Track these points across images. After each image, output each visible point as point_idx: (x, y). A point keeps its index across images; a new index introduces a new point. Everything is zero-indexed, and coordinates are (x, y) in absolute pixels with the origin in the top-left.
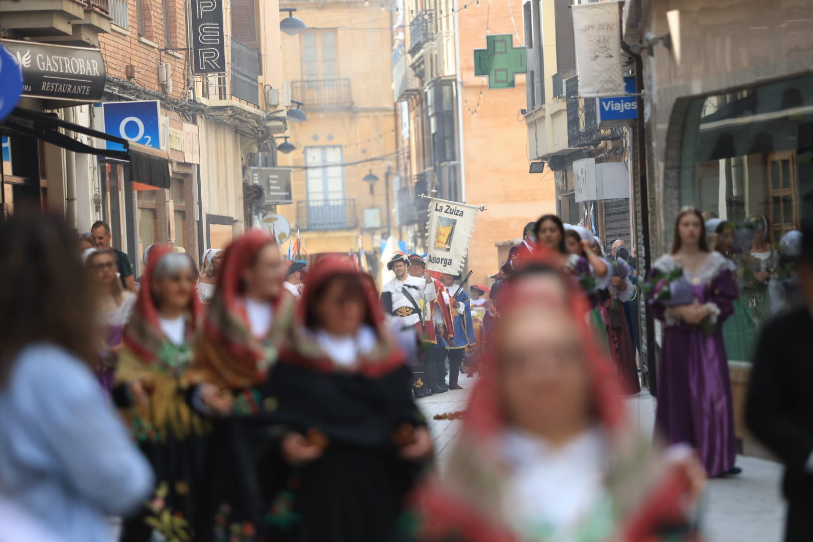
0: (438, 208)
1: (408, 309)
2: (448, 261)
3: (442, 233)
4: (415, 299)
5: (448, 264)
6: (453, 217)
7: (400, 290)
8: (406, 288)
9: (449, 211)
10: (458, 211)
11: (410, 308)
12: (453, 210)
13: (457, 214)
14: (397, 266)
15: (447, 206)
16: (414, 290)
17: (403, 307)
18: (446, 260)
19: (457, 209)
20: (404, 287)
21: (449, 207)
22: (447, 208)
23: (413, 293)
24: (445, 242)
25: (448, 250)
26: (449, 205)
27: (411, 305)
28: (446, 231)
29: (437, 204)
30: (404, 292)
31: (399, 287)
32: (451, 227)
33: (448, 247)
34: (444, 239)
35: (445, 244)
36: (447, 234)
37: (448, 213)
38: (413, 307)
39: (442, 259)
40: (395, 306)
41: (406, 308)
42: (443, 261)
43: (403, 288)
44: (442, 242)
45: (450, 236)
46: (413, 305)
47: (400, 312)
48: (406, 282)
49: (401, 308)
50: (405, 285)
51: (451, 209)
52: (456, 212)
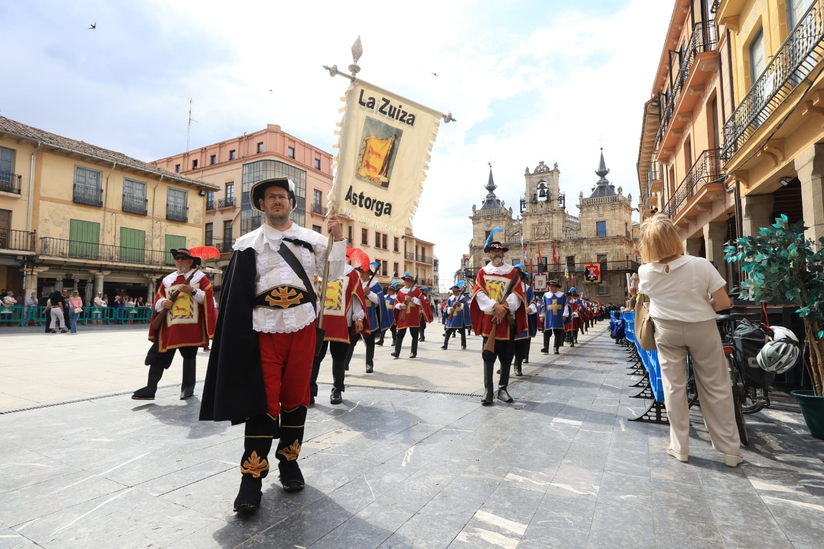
0: (366, 99)
1: (293, 292)
2: (385, 207)
3: (375, 149)
4: (307, 271)
5: (385, 213)
6: (395, 124)
7: (276, 248)
8: (289, 245)
9: (387, 109)
10: (405, 114)
11: (298, 291)
12: (395, 109)
13: (402, 119)
14: (273, 196)
15: (384, 99)
16: (307, 251)
17: (283, 287)
18: (382, 204)
19: (402, 109)
20: (285, 242)
21: (387, 102)
22: (384, 103)
23: (304, 256)
24: (379, 169)
25: (385, 185)
26: (387, 98)
27: (299, 283)
28: (382, 148)
29: (362, 91)
30: (285, 253)
31: (274, 242)
32: (391, 140)
33: (385, 180)
34: (378, 163)
35: (380, 174)
36: (384, 153)
37: (385, 113)
38: (303, 287)
39: (374, 201)
40: (263, 285)
41: (290, 288)
42: (375, 205)
43: (282, 245)
44: (375, 169)
45: (389, 159)
46: (304, 283)
47: (273, 297)
48: (289, 234)
49: (277, 289)
50: (286, 239)
51: (391, 107)
52: (401, 114)
